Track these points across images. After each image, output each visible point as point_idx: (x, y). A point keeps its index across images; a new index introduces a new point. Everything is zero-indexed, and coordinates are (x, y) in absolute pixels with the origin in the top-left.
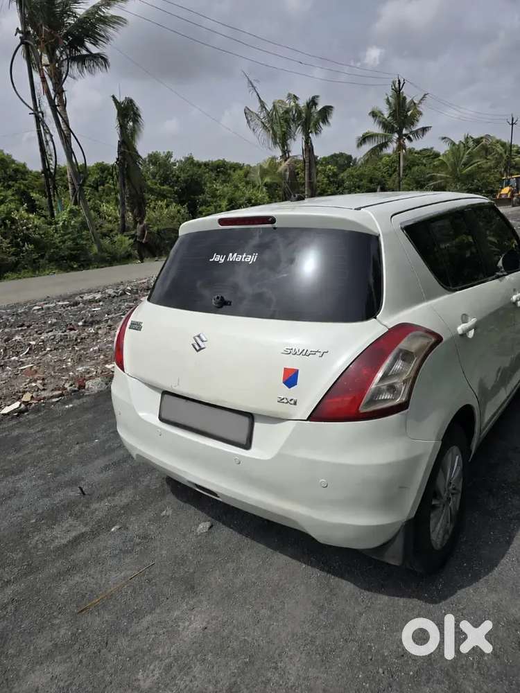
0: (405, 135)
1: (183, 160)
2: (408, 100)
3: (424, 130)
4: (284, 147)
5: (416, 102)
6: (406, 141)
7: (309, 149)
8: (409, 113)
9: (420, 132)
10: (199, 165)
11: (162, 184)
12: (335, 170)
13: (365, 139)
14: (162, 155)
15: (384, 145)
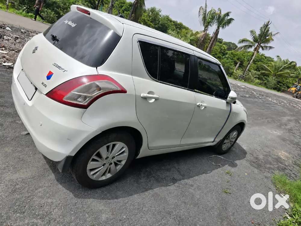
0: (261, 46)
1: (165, 16)
2: (270, 32)
3: (271, 48)
4: (206, 28)
5: (273, 34)
6: (261, 49)
7: (217, 33)
8: (267, 38)
9: (268, 48)
10: (171, 21)
11: (151, 22)
12: (225, 48)
13: (243, 41)
14: (157, 10)
15: (251, 46)
